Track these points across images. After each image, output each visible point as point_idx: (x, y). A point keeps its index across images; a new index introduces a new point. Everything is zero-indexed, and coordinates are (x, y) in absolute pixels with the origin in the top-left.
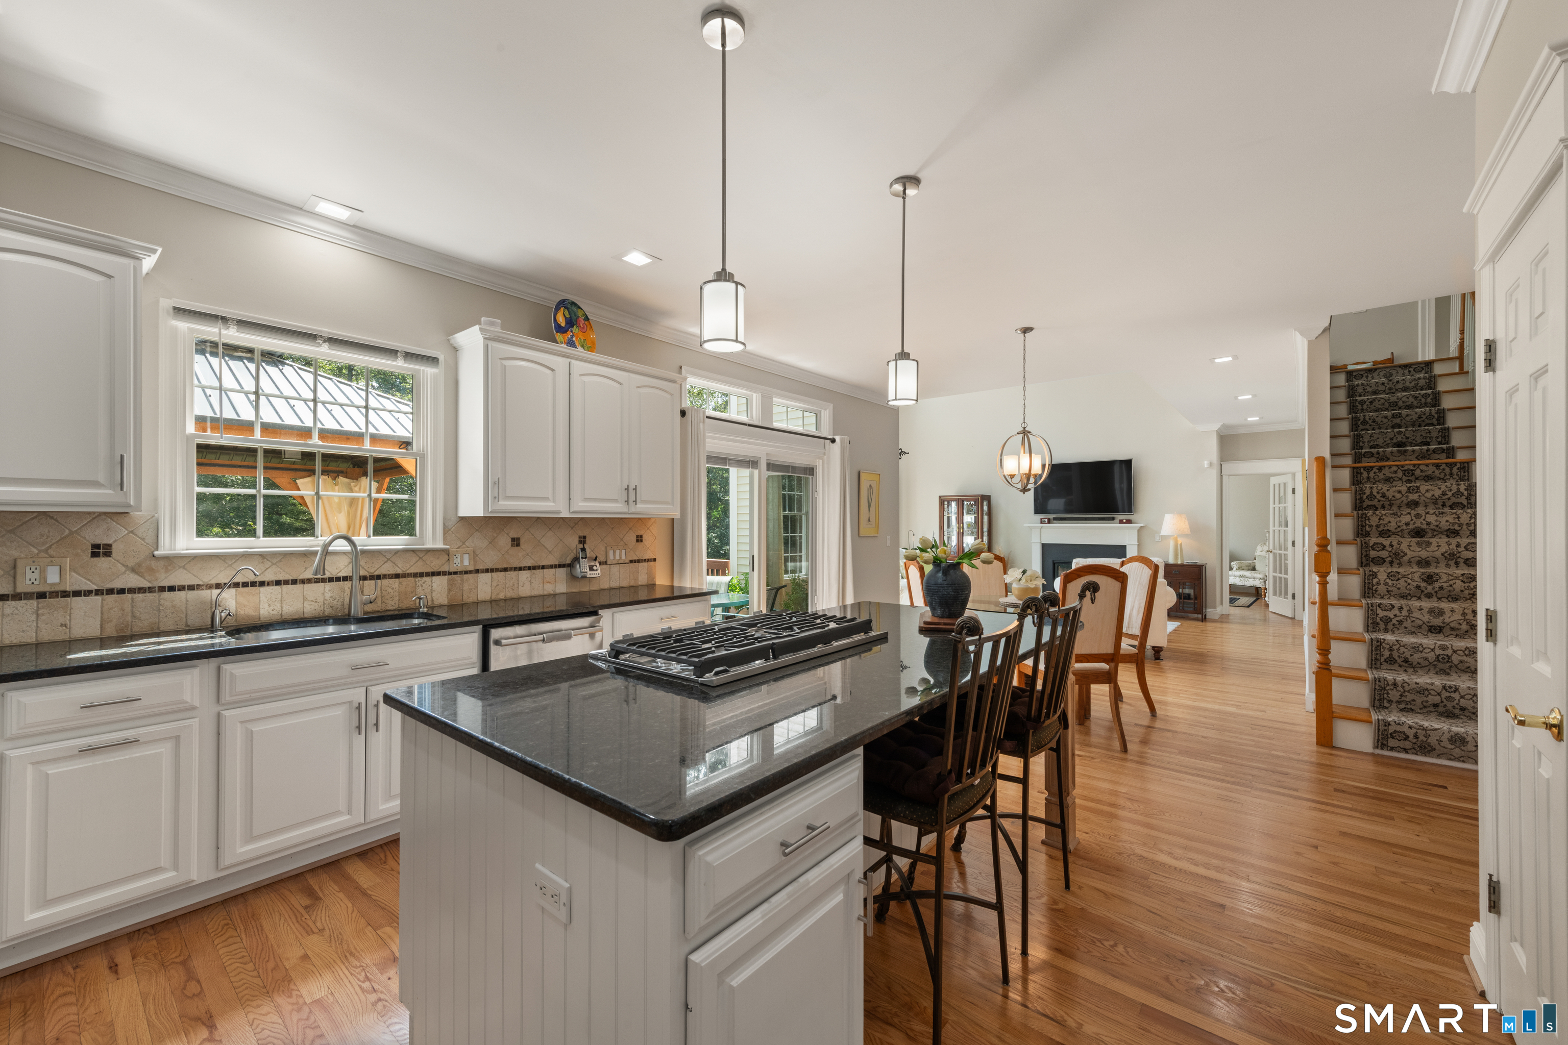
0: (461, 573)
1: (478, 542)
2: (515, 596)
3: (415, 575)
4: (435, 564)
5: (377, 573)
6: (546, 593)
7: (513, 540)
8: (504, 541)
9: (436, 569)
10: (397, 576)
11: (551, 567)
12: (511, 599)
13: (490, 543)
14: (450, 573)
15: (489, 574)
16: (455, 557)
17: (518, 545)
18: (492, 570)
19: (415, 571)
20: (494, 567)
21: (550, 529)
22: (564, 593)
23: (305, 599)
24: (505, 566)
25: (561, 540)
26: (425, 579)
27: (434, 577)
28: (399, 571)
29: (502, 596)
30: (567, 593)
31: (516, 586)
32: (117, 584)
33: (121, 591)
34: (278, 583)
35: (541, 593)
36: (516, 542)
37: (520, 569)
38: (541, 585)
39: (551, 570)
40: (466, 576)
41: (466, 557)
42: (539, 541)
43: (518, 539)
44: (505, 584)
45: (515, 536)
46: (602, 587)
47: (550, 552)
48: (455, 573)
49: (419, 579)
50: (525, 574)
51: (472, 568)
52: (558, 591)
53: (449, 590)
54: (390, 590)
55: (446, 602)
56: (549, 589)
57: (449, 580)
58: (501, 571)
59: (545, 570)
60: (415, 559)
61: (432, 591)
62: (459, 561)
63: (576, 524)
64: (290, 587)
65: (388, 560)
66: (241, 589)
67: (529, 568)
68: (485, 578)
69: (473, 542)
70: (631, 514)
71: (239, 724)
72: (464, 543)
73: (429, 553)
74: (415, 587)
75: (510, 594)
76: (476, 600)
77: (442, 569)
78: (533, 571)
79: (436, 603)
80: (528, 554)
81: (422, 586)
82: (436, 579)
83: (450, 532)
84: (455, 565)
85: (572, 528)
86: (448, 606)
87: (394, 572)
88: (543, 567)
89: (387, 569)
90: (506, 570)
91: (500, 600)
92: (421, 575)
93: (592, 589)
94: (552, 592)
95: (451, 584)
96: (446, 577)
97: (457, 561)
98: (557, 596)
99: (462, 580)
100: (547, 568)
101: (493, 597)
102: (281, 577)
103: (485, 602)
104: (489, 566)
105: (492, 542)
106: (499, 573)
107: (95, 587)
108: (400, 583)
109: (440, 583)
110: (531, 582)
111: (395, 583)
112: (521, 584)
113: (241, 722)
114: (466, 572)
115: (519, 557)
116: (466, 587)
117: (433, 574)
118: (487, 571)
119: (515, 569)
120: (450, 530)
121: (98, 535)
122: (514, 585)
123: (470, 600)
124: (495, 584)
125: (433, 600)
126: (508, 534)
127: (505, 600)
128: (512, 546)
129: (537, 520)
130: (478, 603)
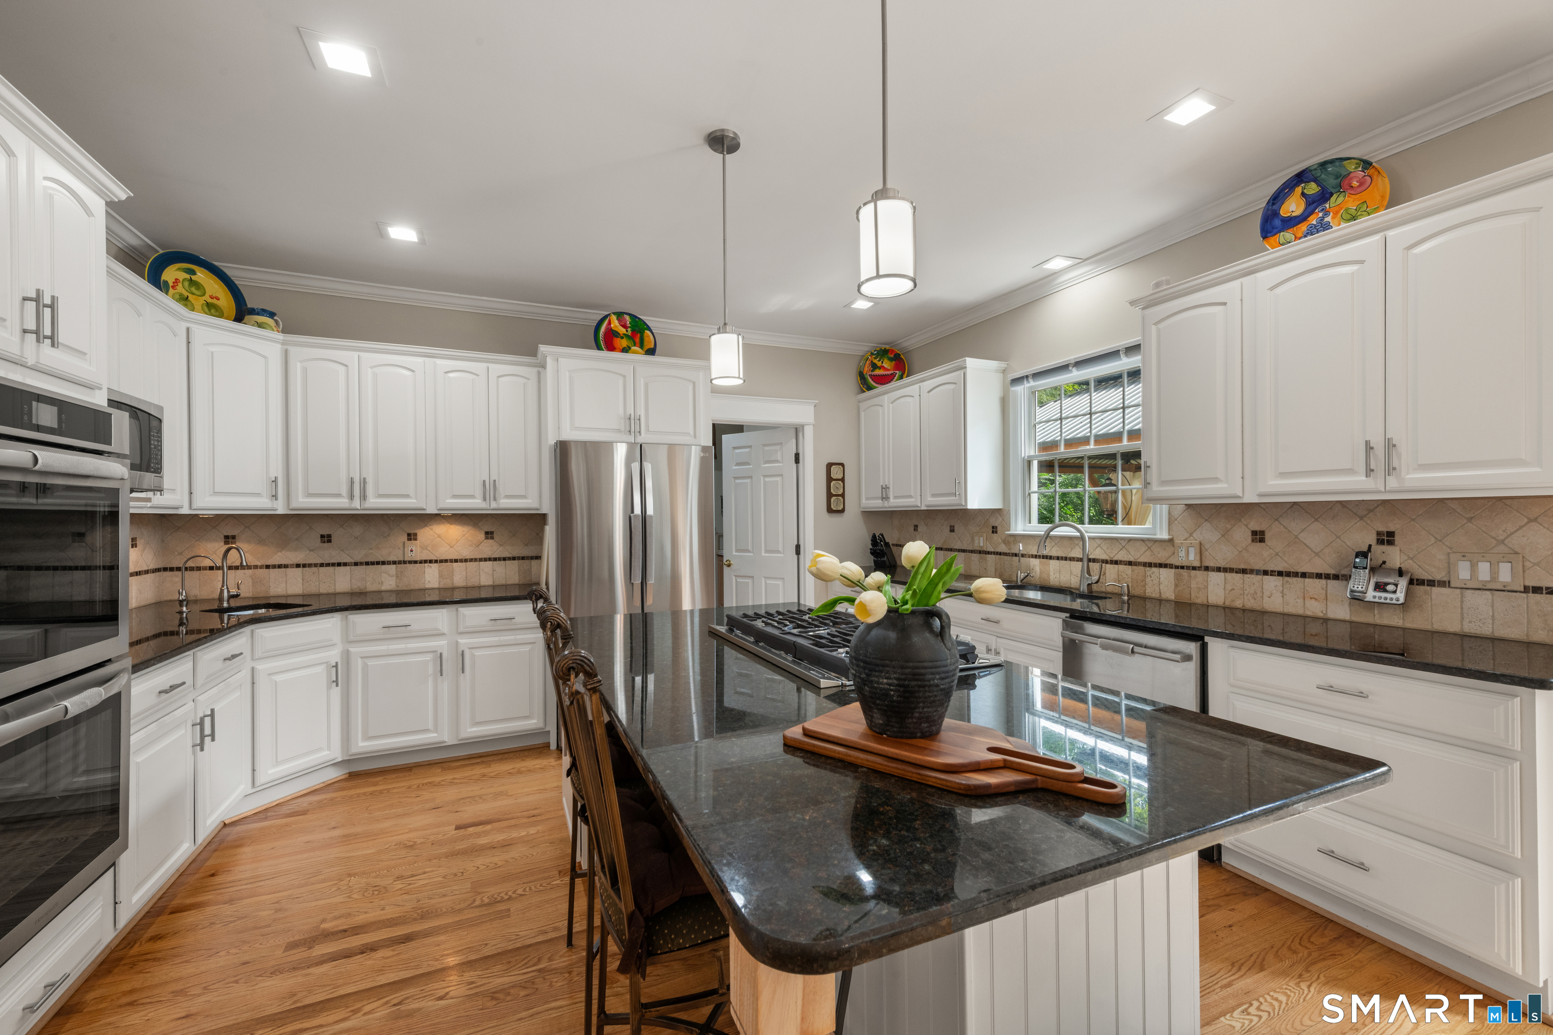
0: (1188, 568)
1: (1208, 534)
2: (1258, 608)
3: (1145, 564)
4: (1161, 556)
5: (1115, 559)
6: (1309, 613)
7: (1254, 533)
8: (1242, 534)
9: (1162, 561)
10: (1130, 563)
11: (1319, 576)
12: (1252, 611)
13: (1223, 536)
14: (1177, 567)
15: (1222, 574)
16: (1180, 550)
17: (1262, 540)
18: (1225, 570)
19: (1145, 561)
20: (1227, 566)
21: (1317, 520)
22: (1344, 621)
23: (1071, 573)
24: (1242, 566)
25: (1339, 537)
26: (1154, 569)
27: (1161, 569)
28: (1132, 559)
29: (1238, 604)
30: (1351, 622)
31: (1259, 594)
32: (999, 550)
33: (1000, 554)
34: (1058, 558)
35: (1300, 611)
36: (1259, 536)
37: (1265, 573)
38: (1300, 601)
39: (1318, 581)
40: (1193, 572)
41: (1192, 550)
42: (1297, 537)
43: (1262, 533)
44: (1243, 590)
45: (1257, 528)
46: (1437, 626)
47: (1317, 554)
48: (1182, 567)
49: (1148, 568)
50: (1272, 583)
51: (1197, 564)
52: (1331, 615)
53: (1176, 585)
54: (1125, 576)
55: (1173, 598)
56: (1314, 608)
57: (1175, 574)
58: (1237, 572)
59: (1307, 580)
60: (1144, 548)
61: (1160, 584)
62: (1184, 555)
63: (1370, 511)
64: (1064, 562)
65: (1123, 547)
66: (1042, 560)
67: (1280, 574)
68: (1216, 578)
69: (1201, 534)
72: (1191, 535)
73: (1156, 544)
74: (1145, 576)
75: (1250, 604)
76: (1205, 602)
77: (1168, 562)
78: (1287, 579)
79: (1164, 596)
80: (1277, 554)
81: (1151, 577)
82: (1162, 570)
83: (1176, 522)
84: (1180, 559)
85: (1361, 518)
86: (1176, 602)
87: (1128, 560)
88: (1304, 575)
89: (1122, 556)
90: (1244, 571)
91: (1237, 609)
92: (1150, 565)
93: (1408, 625)
94: (1321, 615)
95: (1178, 578)
96: (1173, 570)
97: (1182, 554)
99: (1190, 576)
100: (1310, 577)
101: (1227, 603)
102: (1060, 554)
103: (1216, 607)
104: (1222, 564)
105: (1225, 534)
106: (1234, 575)
107: (993, 550)
108: (1132, 571)
109: (1166, 575)
110: (1282, 592)
111: (1128, 569)
112: (1266, 593)
114: (1194, 568)
115: (1259, 557)
116: (1194, 585)
117: (1161, 565)
118: (1219, 569)
119: (1258, 572)
120: (1176, 519)
121: (993, 522)
122: (1256, 593)
123: (1199, 601)
124: (1229, 587)
125: (1160, 593)
126: (1246, 526)
127: (1244, 610)
128: (1253, 541)
129: (1291, 507)
130: (1208, 606)
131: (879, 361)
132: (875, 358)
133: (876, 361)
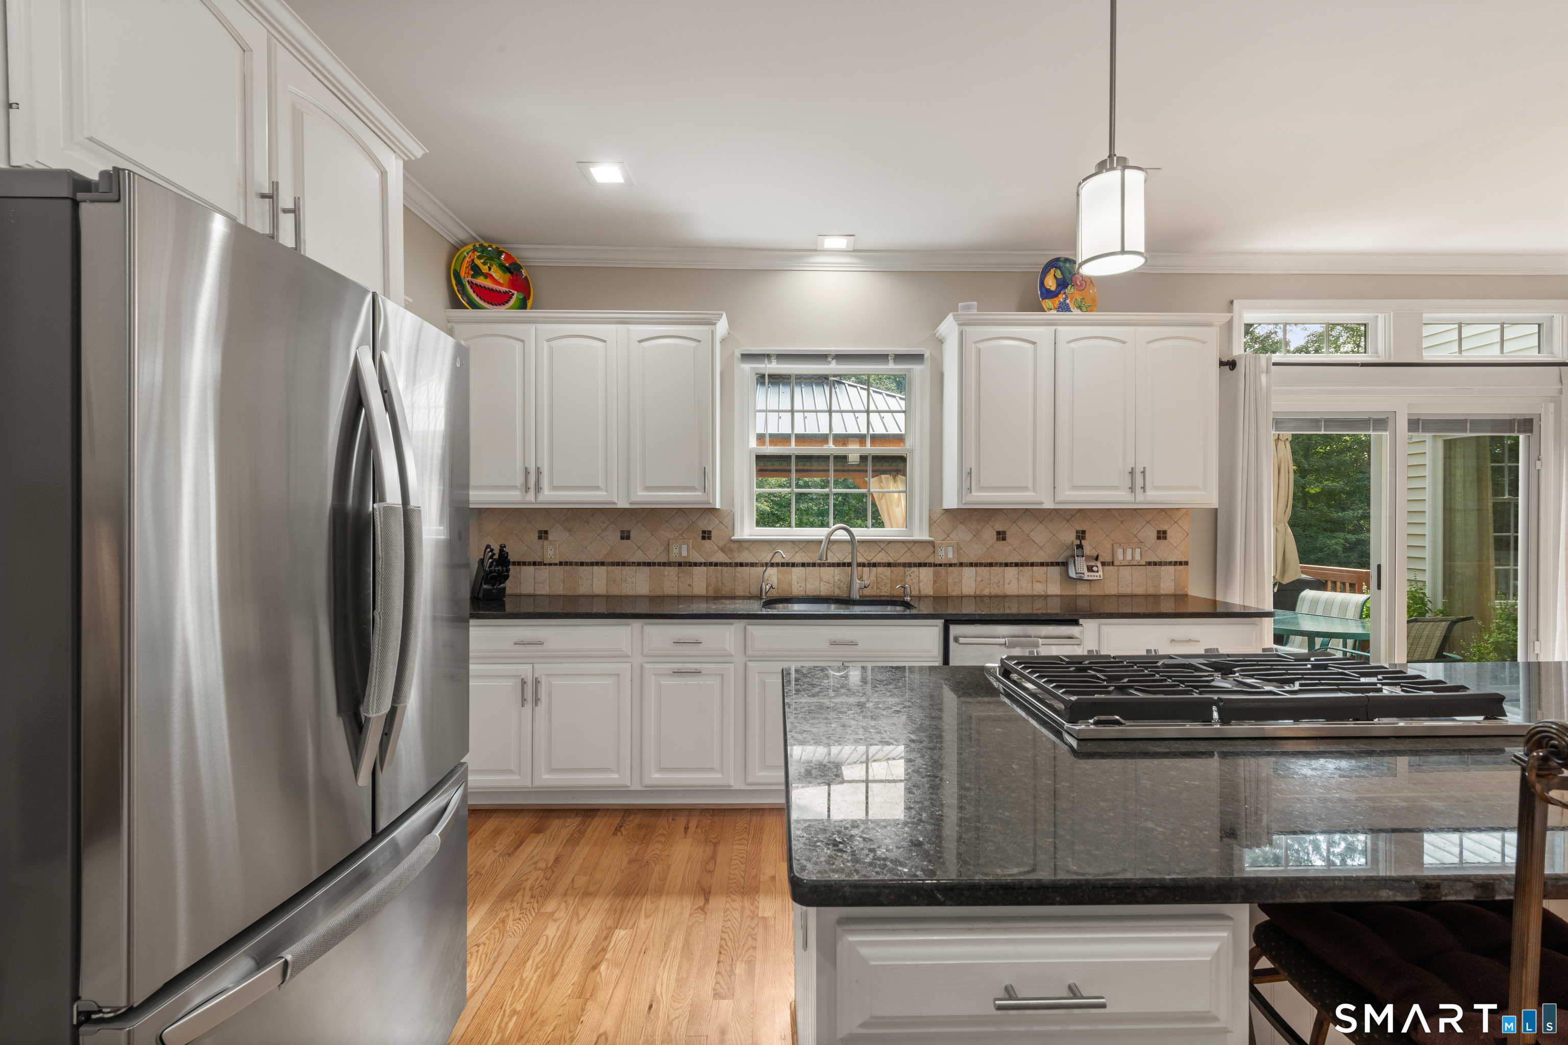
0: (945, 565)
1: (962, 534)
2: (1001, 594)
3: (905, 565)
4: (922, 555)
5: (873, 561)
6: (1035, 593)
7: (998, 533)
8: (989, 534)
9: (922, 561)
10: (889, 565)
11: (1042, 564)
12: (997, 596)
13: (975, 536)
14: (935, 565)
15: (973, 569)
16: (940, 549)
17: (1004, 539)
18: (976, 565)
19: (905, 561)
20: (978, 561)
21: (1041, 522)
22: (1057, 596)
23: (821, 580)
24: (990, 561)
25: (1054, 535)
26: (913, 569)
27: (921, 568)
28: (891, 561)
29: (986, 592)
30: (1061, 596)
31: (1002, 583)
32: (714, 559)
33: (716, 565)
34: (803, 565)
35: (1030, 593)
36: (1001, 536)
37: (1006, 565)
38: (1030, 584)
39: (1042, 568)
40: (950, 569)
41: (950, 549)
42: (1028, 535)
43: (1004, 533)
44: (990, 580)
45: (1001, 529)
46: (1107, 592)
47: (1041, 548)
48: (940, 565)
49: (908, 569)
50: (1011, 572)
51: (955, 561)
52: (1049, 593)
53: (935, 582)
54: (884, 578)
55: (932, 594)
56: (1039, 589)
57: (934, 572)
58: (985, 566)
59: (1034, 568)
60: (904, 549)
61: (919, 581)
62: (944, 554)
63: (1073, 516)
64: (811, 568)
65: (882, 549)
66: (780, 568)
67: (1017, 565)
68: (969, 572)
69: (957, 535)
70: (1138, 503)
71: (757, 674)
72: (948, 536)
73: (916, 545)
74: (905, 576)
75: (995, 591)
76: (960, 594)
77: (928, 561)
78: (1021, 568)
79: (923, 593)
80: (1014, 549)
81: (910, 576)
82: (922, 569)
83: (935, 524)
84: (940, 558)
85: (1068, 521)
86: (934, 597)
87: (887, 561)
88: (1032, 565)
89: (881, 558)
90: (991, 565)
91: (985, 596)
92: (910, 565)
93: (1093, 593)
94: (1043, 593)
95: (936, 576)
96: (932, 568)
97: (942, 553)
98: (1049, 598)
99: (947, 572)
100: (1036, 566)
101: (978, 593)
102: (805, 560)
103: (969, 596)
104: (974, 560)
105: (977, 535)
106: (983, 568)
107: (703, 561)
108: (892, 572)
109: (926, 574)
110: (1018, 579)
111: (887, 571)
112: (1007, 581)
113: (759, 673)
114: (951, 565)
115: (1004, 552)
116: (950, 580)
117: (920, 565)
118: (971, 565)
119: (1001, 565)
120: (935, 522)
121: (704, 525)
122: (999, 582)
123: (955, 594)
124: (979, 579)
125: (920, 590)
126: (993, 527)
127: (990, 597)
128: (997, 540)
129: (1025, 512)
130: (962, 597)
131: (485, 264)
132: (479, 258)
133: (479, 262)
